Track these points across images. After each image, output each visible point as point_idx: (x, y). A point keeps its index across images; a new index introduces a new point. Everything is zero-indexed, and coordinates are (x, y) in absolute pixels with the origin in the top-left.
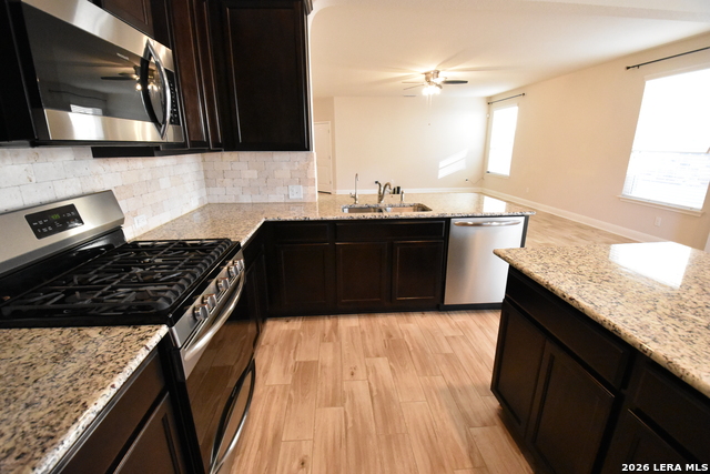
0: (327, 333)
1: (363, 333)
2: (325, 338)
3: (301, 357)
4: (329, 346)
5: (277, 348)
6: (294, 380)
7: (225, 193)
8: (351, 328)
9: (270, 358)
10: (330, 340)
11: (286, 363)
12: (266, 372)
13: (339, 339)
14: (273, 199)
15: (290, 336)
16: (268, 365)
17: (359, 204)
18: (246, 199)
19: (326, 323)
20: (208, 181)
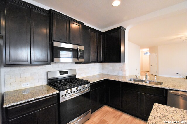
0: (117, 116)
1: (127, 121)
2: (115, 117)
3: (105, 118)
4: (114, 120)
5: (102, 113)
6: (98, 123)
7: (106, 72)
8: (125, 118)
9: (98, 114)
10: (116, 118)
11: (100, 118)
12: (95, 117)
13: (118, 119)
14: (114, 74)
15: (107, 111)
16: (96, 116)
17: (138, 78)
18: (109, 74)
19: (119, 113)
20: (103, 69)
